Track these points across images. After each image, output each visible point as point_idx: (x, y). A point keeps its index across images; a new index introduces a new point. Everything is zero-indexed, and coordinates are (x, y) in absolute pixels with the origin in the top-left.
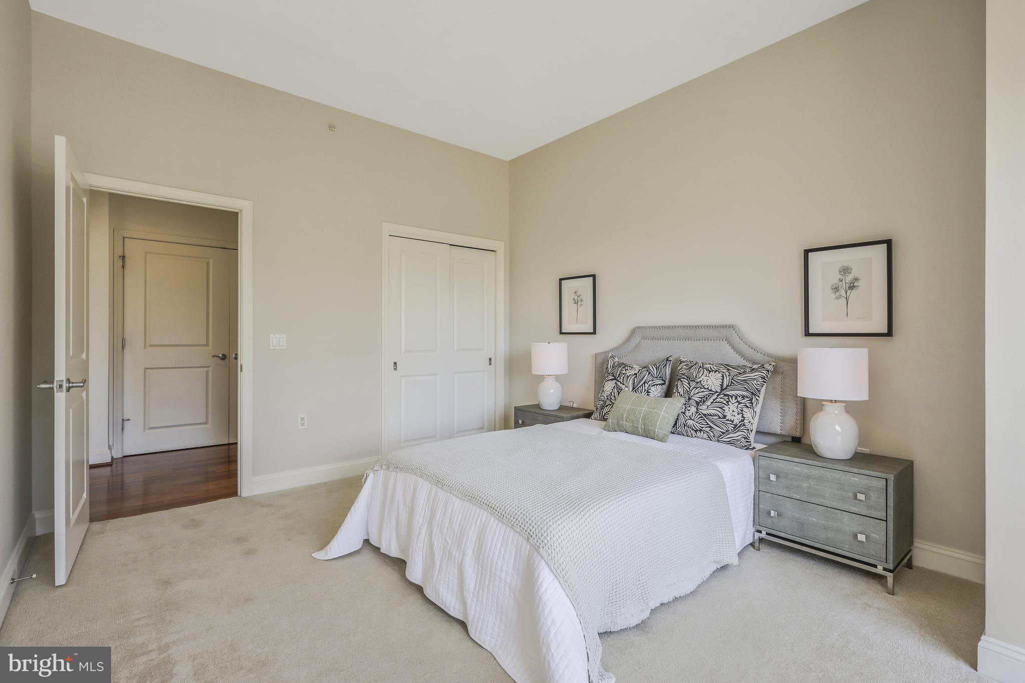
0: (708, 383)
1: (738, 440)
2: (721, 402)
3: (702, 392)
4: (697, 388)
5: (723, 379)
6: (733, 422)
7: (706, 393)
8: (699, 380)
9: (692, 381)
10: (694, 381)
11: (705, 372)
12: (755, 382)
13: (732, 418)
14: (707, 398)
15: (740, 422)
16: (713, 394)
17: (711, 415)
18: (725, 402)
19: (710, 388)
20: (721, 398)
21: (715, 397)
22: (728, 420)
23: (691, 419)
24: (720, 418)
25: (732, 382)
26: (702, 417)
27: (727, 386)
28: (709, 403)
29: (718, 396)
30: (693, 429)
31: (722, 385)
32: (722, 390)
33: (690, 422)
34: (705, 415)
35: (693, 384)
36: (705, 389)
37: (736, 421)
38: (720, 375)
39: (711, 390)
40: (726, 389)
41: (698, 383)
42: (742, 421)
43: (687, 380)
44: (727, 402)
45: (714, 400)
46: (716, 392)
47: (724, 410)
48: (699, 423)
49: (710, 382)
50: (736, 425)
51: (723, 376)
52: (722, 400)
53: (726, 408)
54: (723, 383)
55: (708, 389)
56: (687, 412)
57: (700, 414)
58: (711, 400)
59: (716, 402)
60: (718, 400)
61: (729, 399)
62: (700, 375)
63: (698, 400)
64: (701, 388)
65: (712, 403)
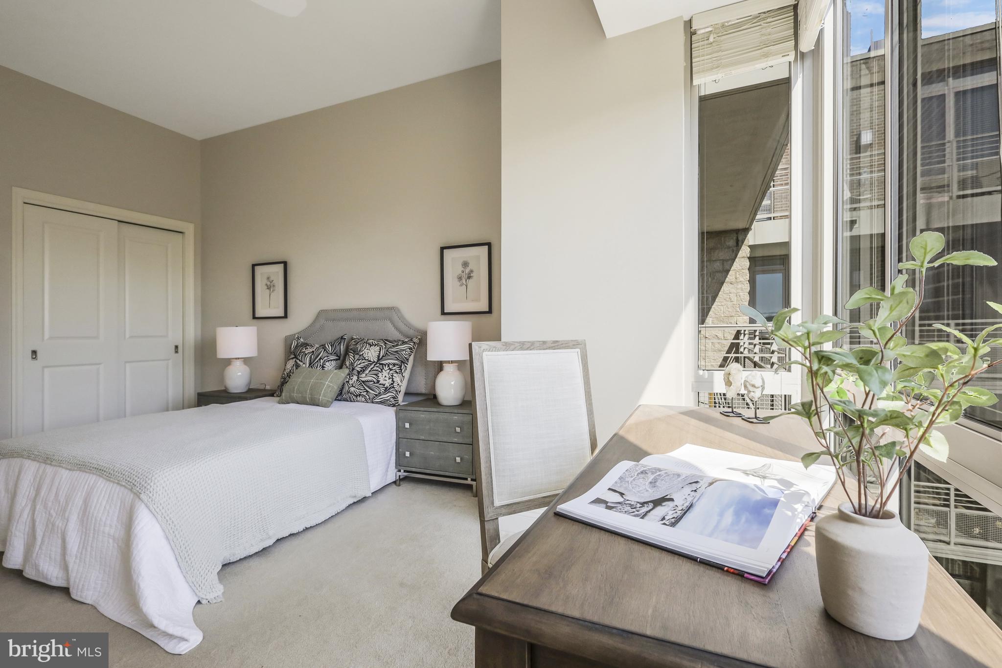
0: (368, 355)
1: (388, 400)
2: (377, 370)
3: (363, 363)
4: (359, 360)
5: (380, 352)
6: (384, 385)
7: (366, 363)
8: (361, 353)
9: (356, 354)
10: (358, 354)
11: (368, 346)
12: (404, 352)
13: (384, 382)
14: (366, 368)
15: (390, 385)
16: (371, 364)
17: (368, 382)
18: (380, 370)
19: (369, 360)
20: (377, 367)
21: (373, 366)
22: (381, 384)
23: (353, 386)
24: (374, 383)
25: (386, 353)
26: (361, 384)
27: (383, 356)
28: (367, 372)
29: (375, 365)
30: (354, 395)
31: (379, 356)
32: (379, 360)
33: (352, 389)
34: (363, 382)
35: (357, 357)
36: (366, 360)
37: (387, 385)
38: (378, 348)
39: (370, 361)
40: (382, 358)
41: (360, 355)
42: (392, 384)
43: (353, 354)
44: (382, 370)
45: (372, 369)
46: (374, 362)
47: (378, 376)
48: (359, 389)
49: (370, 355)
50: (386, 388)
51: (380, 349)
52: (378, 368)
53: (380, 375)
54: (379, 354)
55: (368, 360)
56: (350, 381)
57: (360, 382)
58: (369, 369)
59: (373, 370)
60: (375, 368)
61: (383, 367)
62: (363, 349)
63: (359, 369)
64: (363, 360)
65: (370, 371)
